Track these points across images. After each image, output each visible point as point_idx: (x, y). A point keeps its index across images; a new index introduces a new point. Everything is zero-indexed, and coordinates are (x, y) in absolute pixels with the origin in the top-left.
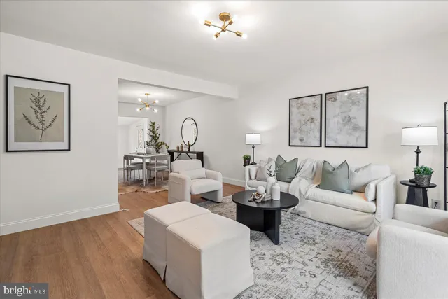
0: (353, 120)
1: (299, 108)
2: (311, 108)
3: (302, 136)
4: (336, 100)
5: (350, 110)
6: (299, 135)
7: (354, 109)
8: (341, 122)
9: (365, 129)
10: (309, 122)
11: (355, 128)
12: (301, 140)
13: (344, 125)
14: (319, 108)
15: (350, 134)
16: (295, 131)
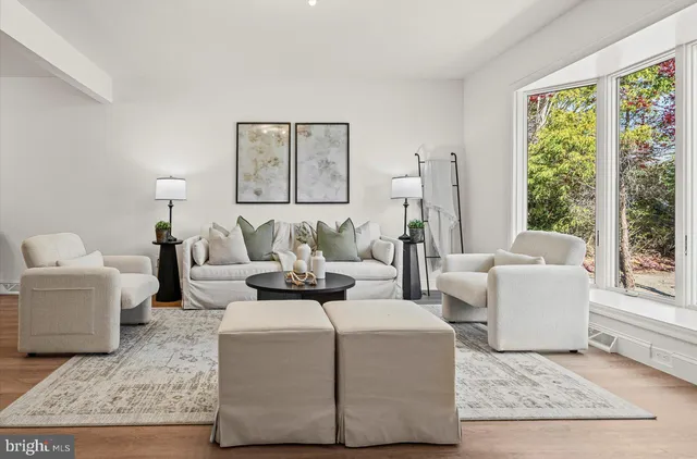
0: (332, 166)
1: (253, 140)
2: (273, 142)
3: (259, 187)
4: (309, 134)
5: (328, 152)
6: (253, 185)
7: (333, 150)
8: (317, 166)
9: (345, 178)
10: (269, 165)
11: (334, 177)
12: (257, 193)
13: (321, 171)
14: (286, 144)
15: (329, 185)
16: (248, 178)
